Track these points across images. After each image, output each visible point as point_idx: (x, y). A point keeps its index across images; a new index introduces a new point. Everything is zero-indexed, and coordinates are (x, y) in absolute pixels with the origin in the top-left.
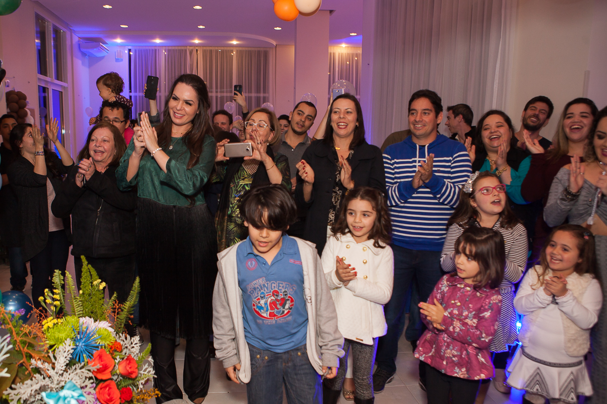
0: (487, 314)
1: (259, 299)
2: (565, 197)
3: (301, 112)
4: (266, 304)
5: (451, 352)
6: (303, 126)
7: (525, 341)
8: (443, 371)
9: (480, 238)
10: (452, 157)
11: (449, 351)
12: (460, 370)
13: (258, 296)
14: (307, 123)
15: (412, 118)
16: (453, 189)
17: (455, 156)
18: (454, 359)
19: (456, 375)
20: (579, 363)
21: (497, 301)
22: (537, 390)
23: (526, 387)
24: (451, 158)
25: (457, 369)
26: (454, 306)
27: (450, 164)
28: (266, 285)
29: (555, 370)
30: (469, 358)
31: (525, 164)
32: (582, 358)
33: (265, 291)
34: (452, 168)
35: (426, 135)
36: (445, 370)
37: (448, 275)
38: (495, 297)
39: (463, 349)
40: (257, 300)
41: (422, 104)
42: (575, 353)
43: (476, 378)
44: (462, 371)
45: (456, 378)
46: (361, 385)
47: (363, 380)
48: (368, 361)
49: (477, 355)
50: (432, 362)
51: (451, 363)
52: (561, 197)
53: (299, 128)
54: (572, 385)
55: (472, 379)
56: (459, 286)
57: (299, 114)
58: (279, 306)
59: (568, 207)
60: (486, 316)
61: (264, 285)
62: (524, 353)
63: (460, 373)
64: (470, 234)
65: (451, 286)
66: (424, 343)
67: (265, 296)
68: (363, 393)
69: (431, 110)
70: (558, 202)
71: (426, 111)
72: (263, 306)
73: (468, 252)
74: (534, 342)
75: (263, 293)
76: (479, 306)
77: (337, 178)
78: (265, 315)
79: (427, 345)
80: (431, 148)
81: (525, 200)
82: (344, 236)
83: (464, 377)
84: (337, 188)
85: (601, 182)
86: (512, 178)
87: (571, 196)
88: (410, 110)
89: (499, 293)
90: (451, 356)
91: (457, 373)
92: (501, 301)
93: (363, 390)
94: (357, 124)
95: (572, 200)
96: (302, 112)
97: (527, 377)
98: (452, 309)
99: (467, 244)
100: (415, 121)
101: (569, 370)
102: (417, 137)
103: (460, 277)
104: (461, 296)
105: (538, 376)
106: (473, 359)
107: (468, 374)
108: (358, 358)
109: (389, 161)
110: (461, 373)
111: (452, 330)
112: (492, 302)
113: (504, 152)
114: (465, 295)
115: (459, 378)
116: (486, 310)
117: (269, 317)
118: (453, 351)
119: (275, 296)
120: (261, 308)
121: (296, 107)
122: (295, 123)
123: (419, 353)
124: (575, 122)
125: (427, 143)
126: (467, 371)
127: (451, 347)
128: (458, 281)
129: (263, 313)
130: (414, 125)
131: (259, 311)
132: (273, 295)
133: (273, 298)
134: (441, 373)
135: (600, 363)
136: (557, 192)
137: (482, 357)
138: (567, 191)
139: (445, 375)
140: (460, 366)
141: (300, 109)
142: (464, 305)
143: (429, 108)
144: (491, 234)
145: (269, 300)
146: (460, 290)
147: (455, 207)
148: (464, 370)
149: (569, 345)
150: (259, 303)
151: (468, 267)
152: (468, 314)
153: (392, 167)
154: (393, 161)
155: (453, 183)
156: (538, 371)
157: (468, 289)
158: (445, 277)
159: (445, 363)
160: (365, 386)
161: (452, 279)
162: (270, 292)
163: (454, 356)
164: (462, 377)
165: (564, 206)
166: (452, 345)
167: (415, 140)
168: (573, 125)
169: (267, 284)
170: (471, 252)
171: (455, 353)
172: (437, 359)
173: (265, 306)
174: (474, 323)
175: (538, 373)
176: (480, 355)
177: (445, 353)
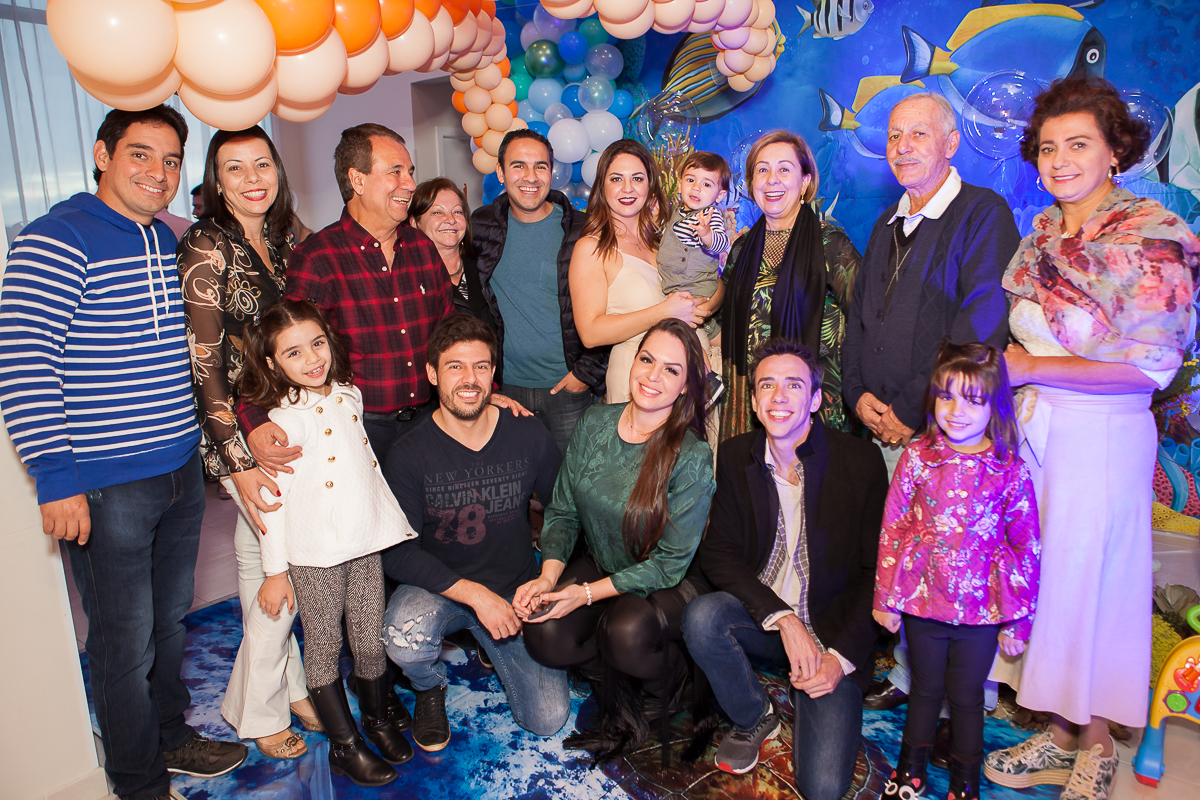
0: (1023, 505)
8: (956, 622)
11: (965, 583)
12: (989, 610)
18: (976, 594)
19: (983, 621)
25: (983, 611)
26: (956, 501)
30: (999, 586)
36: (961, 618)
39: (988, 572)
43: (1016, 617)
44: (991, 613)
49: (1010, 573)
56: (951, 462)
65: (938, 465)
90: (971, 590)
91: (984, 617)
98: (953, 507)
104: (962, 479)
107: (1000, 613)
110: (990, 616)
118: (974, 580)
126: (998, 609)
128: (947, 454)
140: (987, 602)
146: (955, 470)
148: (994, 608)
152: (985, 509)
157: (970, 463)
159: (959, 604)
163: (976, 589)
164: (992, 621)
166: (969, 571)
171: (977, 583)
174: (994, 521)
177: (957, 588)
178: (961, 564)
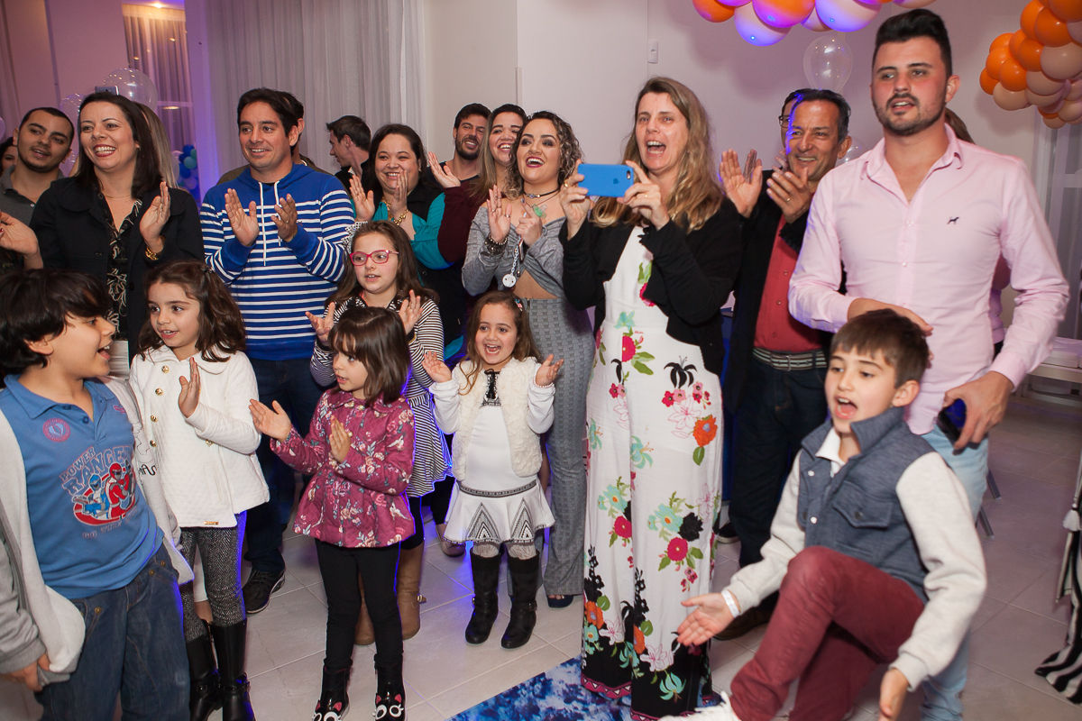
0: (400, 443)
1: (90, 491)
2: (487, 250)
3: (37, 128)
4: (103, 495)
5: (349, 512)
6: (47, 155)
7: (460, 473)
8: (340, 544)
9: (363, 324)
10: (320, 200)
11: (345, 510)
12: (366, 535)
13: (88, 486)
14: (56, 148)
15: (245, 138)
16: (332, 249)
17: (324, 198)
18: (354, 521)
19: (360, 545)
20: (533, 484)
21: (408, 420)
22: (484, 536)
23: (470, 536)
24: (318, 202)
25: (361, 536)
27: (317, 211)
28: (98, 460)
29: (502, 502)
30: (376, 516)
31: (438, 206)
32: (535, 477)
33: (97, 472)
34: (323, 218)
35: (274, 166)
36: (344, 541)
37: (330, 391)
38: (403, 413)
39: (367, 503)
40: (86, 494)
41: (260, 112)
42: (526, 471)
43: (389, 543)
44: (368, 537)
45: (361, 548)
46: (220, 602)
47: (222, 593)
48: (226, 559)
49: (389, 506)
50: (321, 535)
51: (350, 528)
52: (482, 250)
53: (38, 159)
54: (525, 517)
55: (385, 545)
56: (346, 405)
57: (34, 131)
58: (124, 492)
59: (493, 264)
60: (399, 447)
61: (94, 461)
62: (462, 488)
63: (366, 540)
64: (347, 319)
65: (336, 408)
66: (306, 507)
67: (99, 482)
68: (225, 616)
69: (275, 124)
70: (480, 257)
71: (269, 126)
72: (99, 501)
73: (346, 349)
74: (473, 467)
75: (95, 477)
76: (380, 432)
77: (113, 252)
78: (104, 518)
79: (313, 508)
80: (284, 187)
81: (446, 260)
82: (157, 352)
83: (372, 544)
84: (116, 271)
85: (522, 226)
86: (416, 231)
87: (496, 248)
88: (240, 123)
89: (407, 406)
90: (349, 517)
91: (361, 541)
92: (412, 418)
93: (224, 611)
94: (138, 146)
95: (496, 253)
96: (40, 127)
97: (469, 522)
99: (343, 337)
100: (251, 141)
101: (519, 497)
102: (259, 171)
103: (346, 392)
104: (351, 421)
105: (483, 515)
106: (383, 515)
107: (377, 540)
108: (208, 558)
109: (212, 215)
111: (364, 471)
112: (400, 423)
113: (401, 189)
114: (357, 419)
115: (366, 548)
116: (395, 438)
117: (111, 518)
118: (352, 509)
119: (116, 476)
120: (97, 506)
121: (26, 118)
122: (28, 148)
123: (300, 524)
124: (505, 139)
125: (276, 178)
126: (375, 535)
127: (349, 504)
128: (344, 399)
129: (101, 515)
130: (251, 149)
131: (92, 515)
132: (113, 475)
133: (112, 480)
134: (338, 546)
135: (558, 476)
136: (476, 244)
137: (397, 508)
138: (488, 240)
139: (343, 548)
140: (364, 528)
141: (34, 122)
142: (358, 435)
143: (273, 121)
144: (380, 316)
145: (108, 485)
146: (349, 413)
147: (335, 280)
148: (370, 534)
149: (517, 460)
150: (91, 498)
151: (351, 372)
152: (367, 447)
153: (218, 224)
154: (220, 214)
155: (331, 241)
156: (482, 508)
157: (361, 407)
158: (325, 396)
159: (341, 530)
160: (227, 602)
161: (335, 397)
162: (106, 469)
163: (354, 517)
164: (369, 545)
165: (487, 263)
166: (349, 500)
167: (256, 176)
168: (503, 144)
169: (99, 457)
170: (350, 347)
171: (356, 511)
172: (329, 527)
173: (103, 500)
175: (482, 512)
176: (393, 504)
177: (339, 515)
178: (342, 494)
